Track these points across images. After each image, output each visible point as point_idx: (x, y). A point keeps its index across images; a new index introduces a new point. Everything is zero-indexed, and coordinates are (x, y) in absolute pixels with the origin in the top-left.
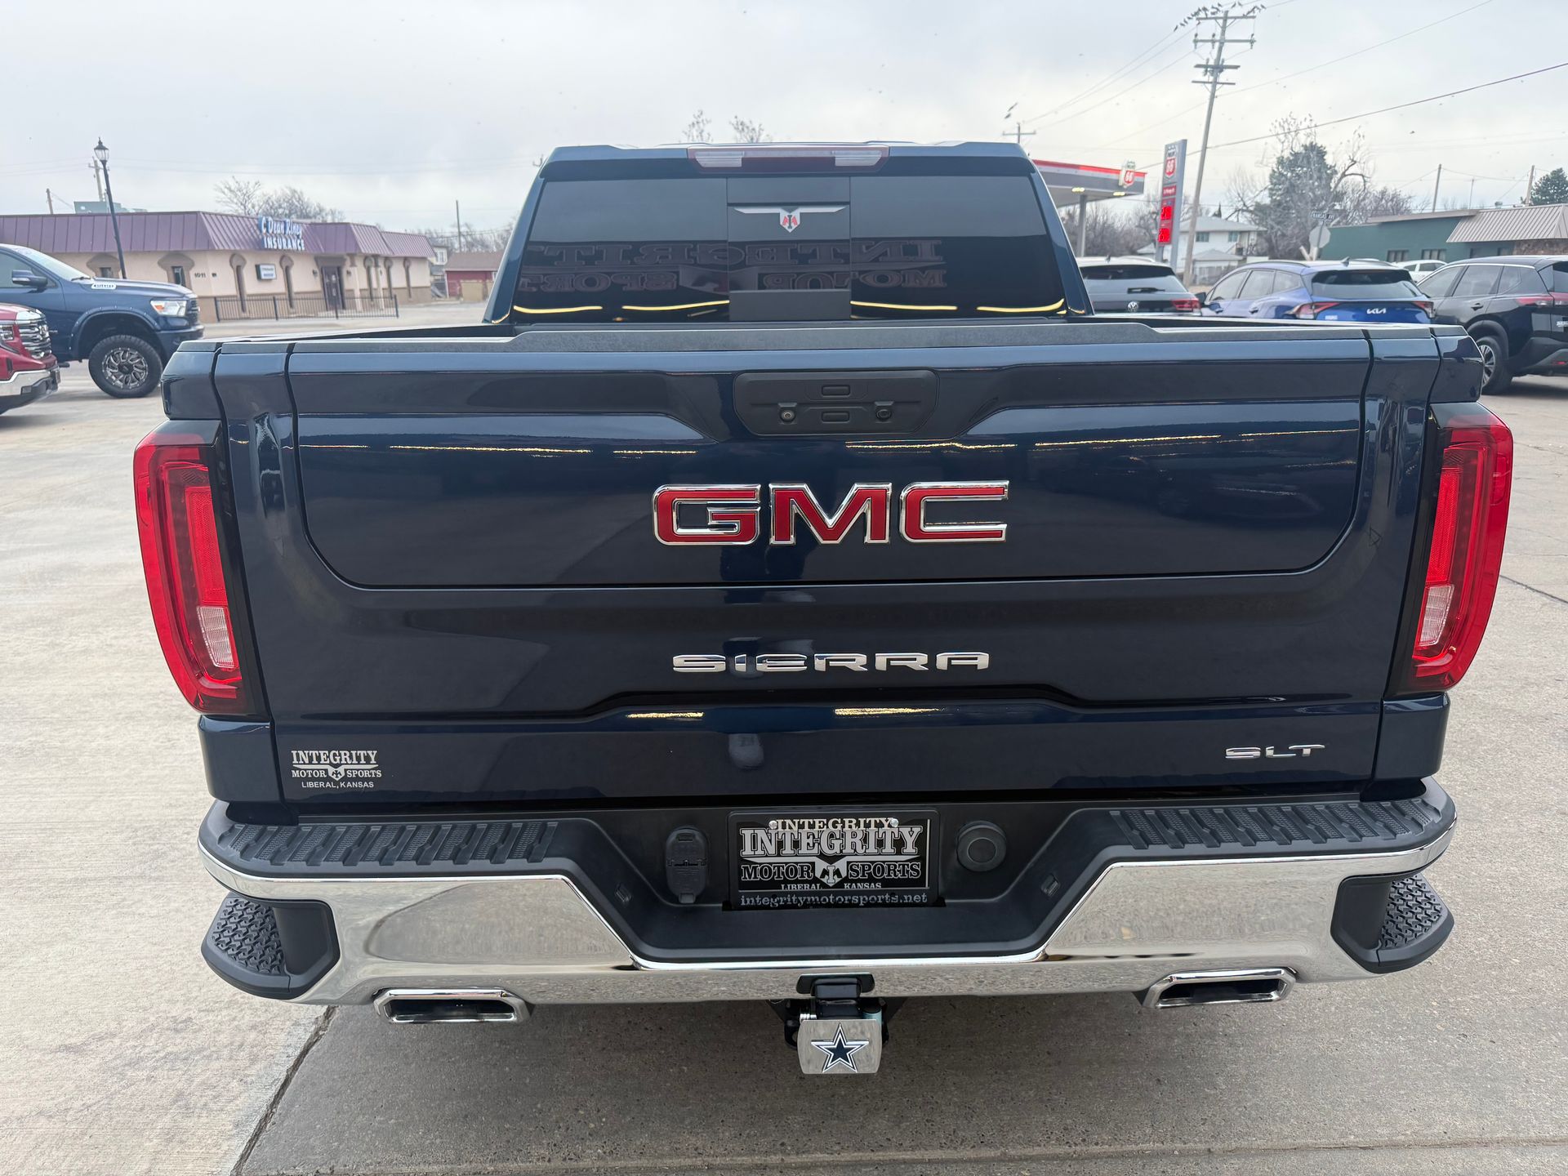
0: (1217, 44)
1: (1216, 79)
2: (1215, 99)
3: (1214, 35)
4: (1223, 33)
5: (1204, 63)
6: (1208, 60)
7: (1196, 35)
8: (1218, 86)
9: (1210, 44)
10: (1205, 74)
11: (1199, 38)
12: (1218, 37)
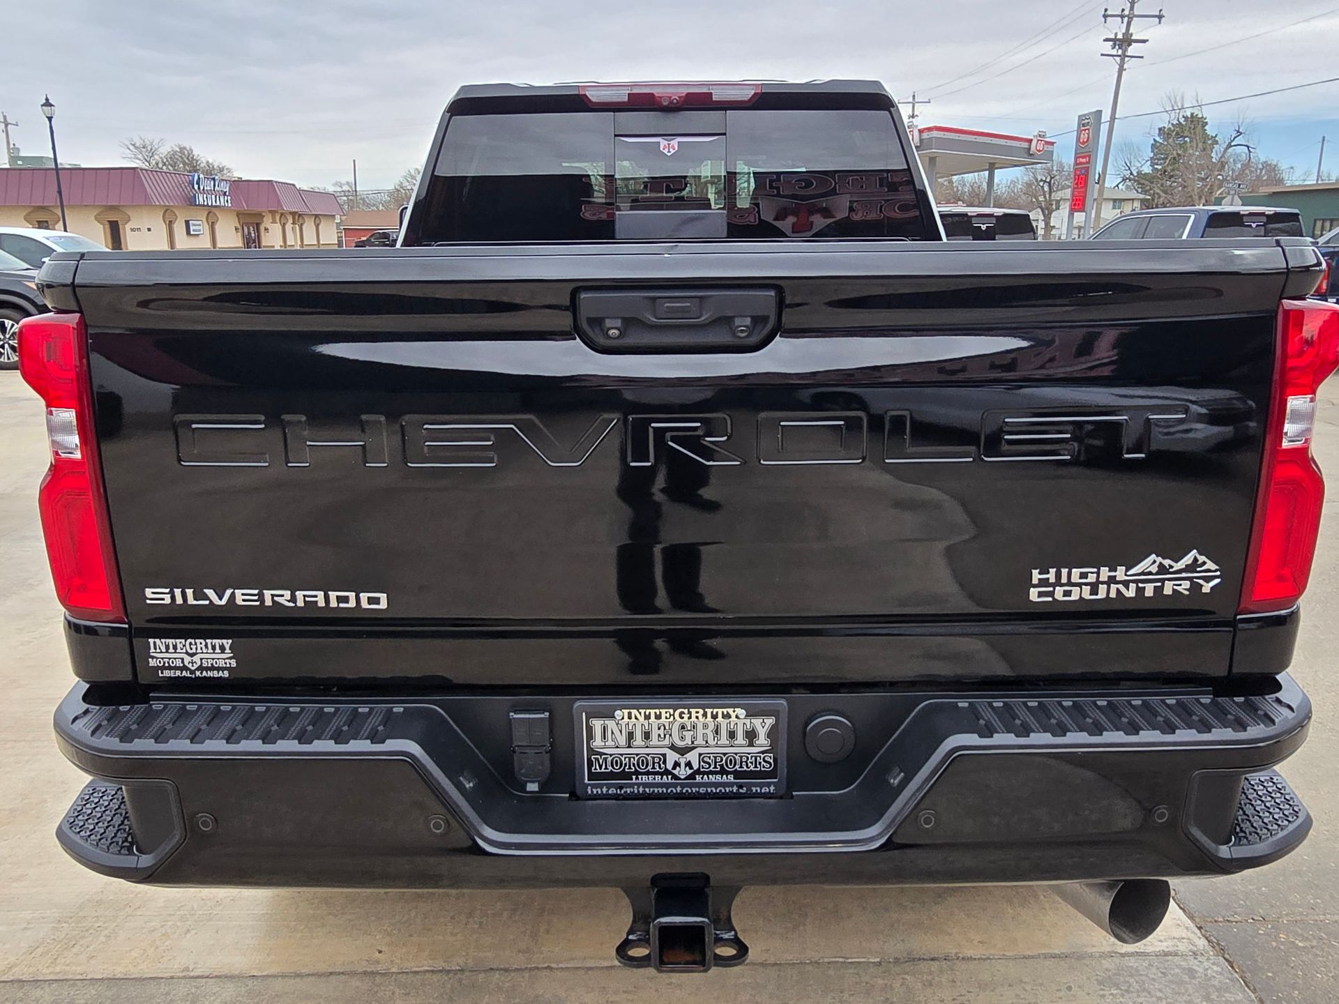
0: (1126, 19)
1: (1125, 51)
2: (1124, 72)
3: (1123, 10)
4: (1132, 8)
5: (1113, 37)
6: (1116, 34)
7: (1106, 10)
8: (1127, 59)
9: (1119, 19)
10: (1113, 48)
11: (1109, 12)
12: (1126, 12)
